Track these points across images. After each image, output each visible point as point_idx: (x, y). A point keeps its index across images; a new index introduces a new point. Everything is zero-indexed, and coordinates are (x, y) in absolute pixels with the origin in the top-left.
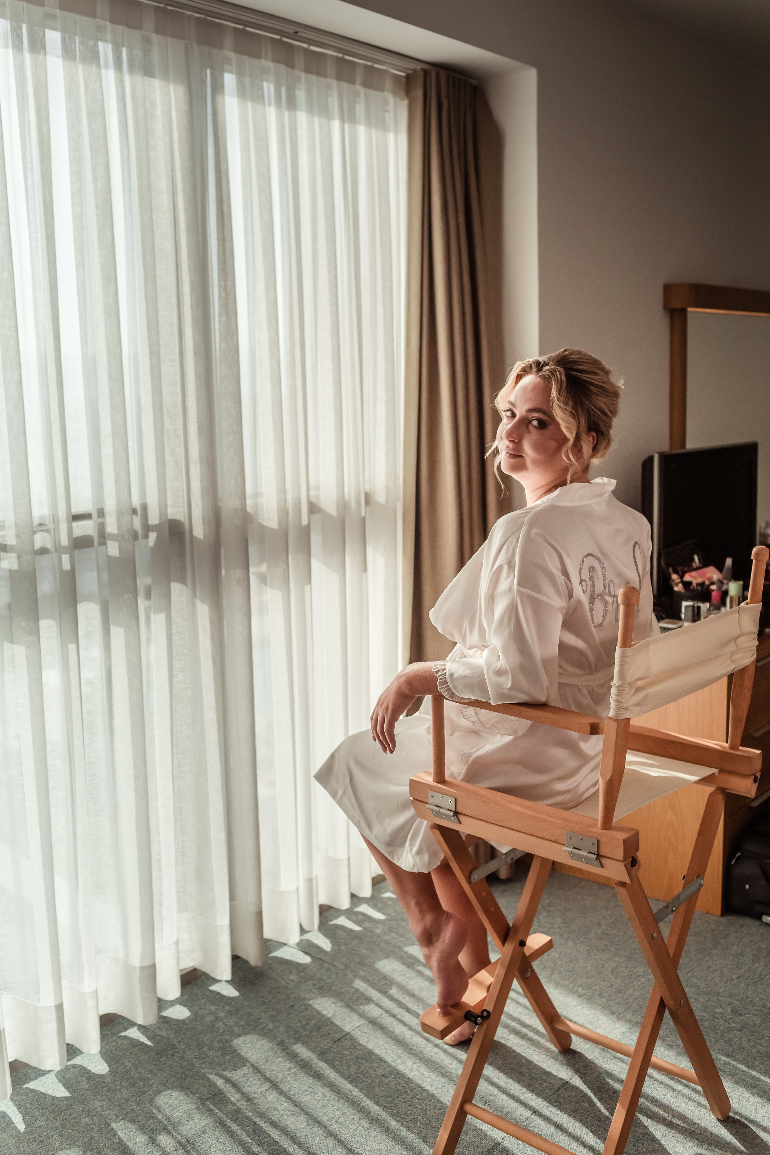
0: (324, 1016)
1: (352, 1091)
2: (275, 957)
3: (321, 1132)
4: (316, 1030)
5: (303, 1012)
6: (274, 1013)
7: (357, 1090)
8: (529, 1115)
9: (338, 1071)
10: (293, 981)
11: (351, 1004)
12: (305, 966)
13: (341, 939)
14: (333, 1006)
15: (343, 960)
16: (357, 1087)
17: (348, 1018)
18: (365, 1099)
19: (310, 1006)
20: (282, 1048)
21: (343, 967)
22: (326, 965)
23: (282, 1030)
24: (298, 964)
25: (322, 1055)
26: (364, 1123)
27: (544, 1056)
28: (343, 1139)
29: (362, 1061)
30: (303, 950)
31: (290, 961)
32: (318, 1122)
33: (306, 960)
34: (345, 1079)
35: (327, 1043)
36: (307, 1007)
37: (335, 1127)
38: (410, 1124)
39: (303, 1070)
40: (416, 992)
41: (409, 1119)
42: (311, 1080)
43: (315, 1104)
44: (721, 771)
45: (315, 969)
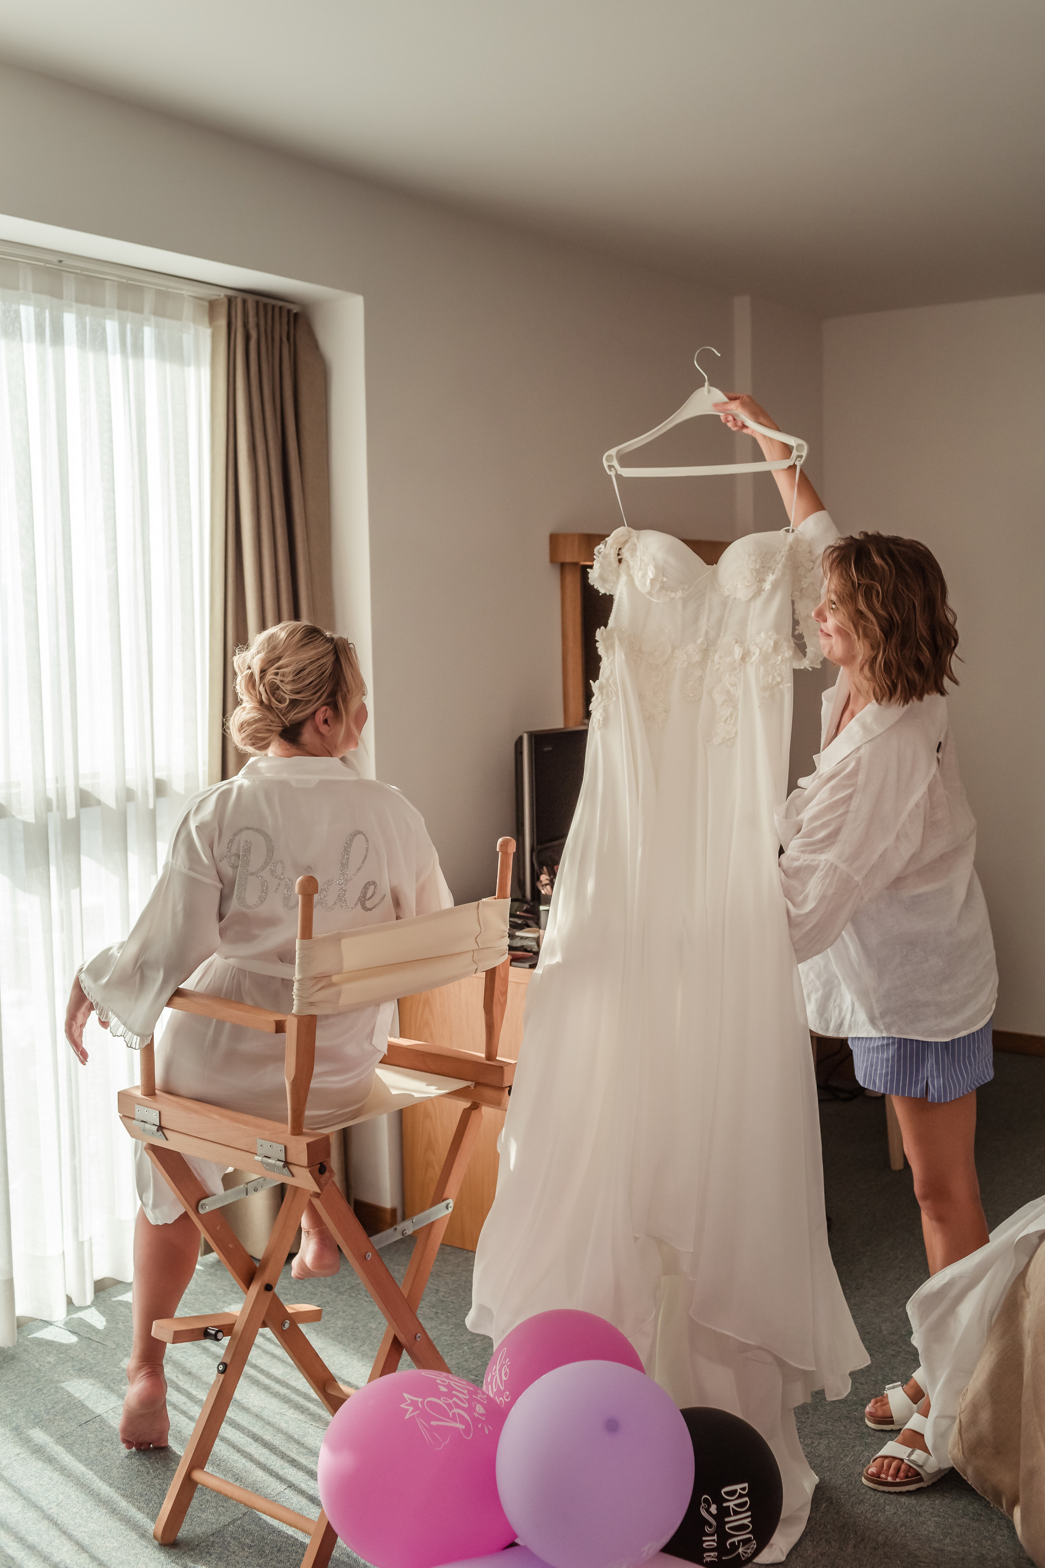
0: (76, 1398)
1: (85, 1474)
2: (34, 1338)
3: (36, 1516)
4: (61, 1413)
5: (52, 1395)
6: (16, 1398)
7: (91, 1473)
8: (282, 1490)
9: (74, 1455)
10: (49, 1363)
11: (112, 1385)
12: (68, 1347)
13: (121, 1316)
14: (90, 1387)
15: (116, 1339)
16: (91, 1469)
17: (104, 1400)
18: (98, 1481)
19: (62, 1388)
20: (16, 1433)
21: (114, 1346)
22: (94, 1345)
23: (21, 1414)
24: (61, 1345)
25: (61, 1439)
26: (89, 1505)
27: (321, 1430)
28: (59, 1522)
29: (106, 1444)
30: (71, 1330)
31: (53, 1342)
32: (36, 1506)
33: (74, 1339)
34: (80, 1461)
35: (71, 1426)
36: (58, 1389)
37: (53, 1511)
38: (142, 1504)
39: (34, 1455)
40: (194, 1371)
41: (143, 1499)
42: (40, 1465)
43: (38, 1489)
44: (477, 1084)
45: (79, 1349)
